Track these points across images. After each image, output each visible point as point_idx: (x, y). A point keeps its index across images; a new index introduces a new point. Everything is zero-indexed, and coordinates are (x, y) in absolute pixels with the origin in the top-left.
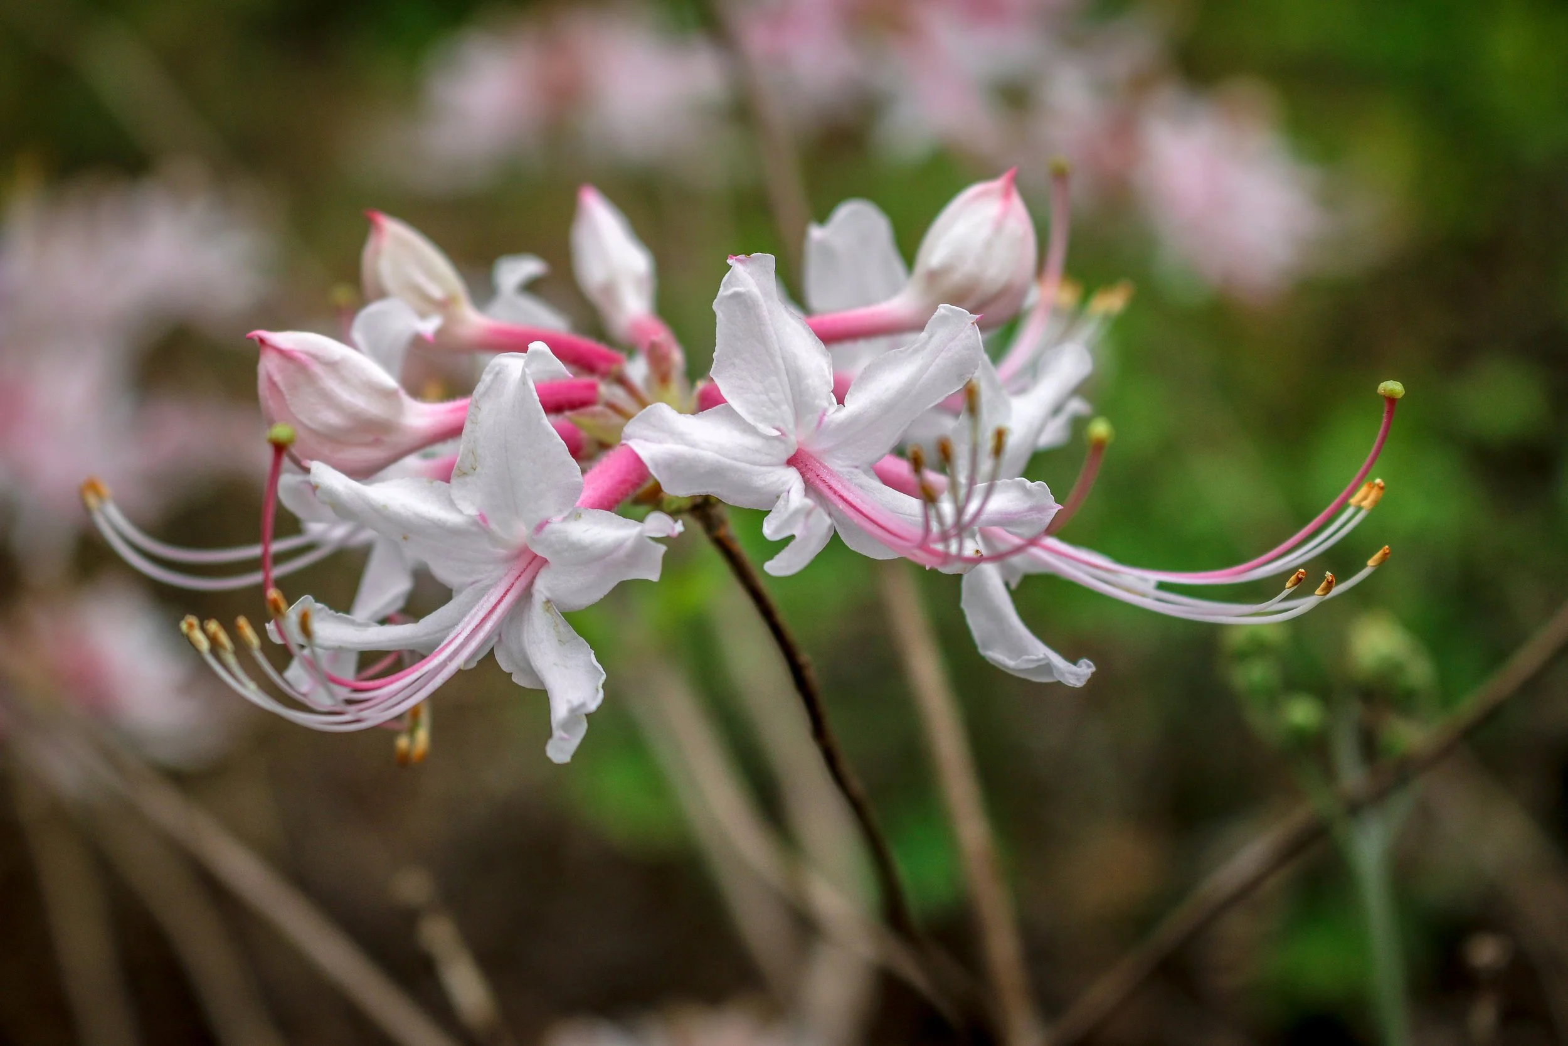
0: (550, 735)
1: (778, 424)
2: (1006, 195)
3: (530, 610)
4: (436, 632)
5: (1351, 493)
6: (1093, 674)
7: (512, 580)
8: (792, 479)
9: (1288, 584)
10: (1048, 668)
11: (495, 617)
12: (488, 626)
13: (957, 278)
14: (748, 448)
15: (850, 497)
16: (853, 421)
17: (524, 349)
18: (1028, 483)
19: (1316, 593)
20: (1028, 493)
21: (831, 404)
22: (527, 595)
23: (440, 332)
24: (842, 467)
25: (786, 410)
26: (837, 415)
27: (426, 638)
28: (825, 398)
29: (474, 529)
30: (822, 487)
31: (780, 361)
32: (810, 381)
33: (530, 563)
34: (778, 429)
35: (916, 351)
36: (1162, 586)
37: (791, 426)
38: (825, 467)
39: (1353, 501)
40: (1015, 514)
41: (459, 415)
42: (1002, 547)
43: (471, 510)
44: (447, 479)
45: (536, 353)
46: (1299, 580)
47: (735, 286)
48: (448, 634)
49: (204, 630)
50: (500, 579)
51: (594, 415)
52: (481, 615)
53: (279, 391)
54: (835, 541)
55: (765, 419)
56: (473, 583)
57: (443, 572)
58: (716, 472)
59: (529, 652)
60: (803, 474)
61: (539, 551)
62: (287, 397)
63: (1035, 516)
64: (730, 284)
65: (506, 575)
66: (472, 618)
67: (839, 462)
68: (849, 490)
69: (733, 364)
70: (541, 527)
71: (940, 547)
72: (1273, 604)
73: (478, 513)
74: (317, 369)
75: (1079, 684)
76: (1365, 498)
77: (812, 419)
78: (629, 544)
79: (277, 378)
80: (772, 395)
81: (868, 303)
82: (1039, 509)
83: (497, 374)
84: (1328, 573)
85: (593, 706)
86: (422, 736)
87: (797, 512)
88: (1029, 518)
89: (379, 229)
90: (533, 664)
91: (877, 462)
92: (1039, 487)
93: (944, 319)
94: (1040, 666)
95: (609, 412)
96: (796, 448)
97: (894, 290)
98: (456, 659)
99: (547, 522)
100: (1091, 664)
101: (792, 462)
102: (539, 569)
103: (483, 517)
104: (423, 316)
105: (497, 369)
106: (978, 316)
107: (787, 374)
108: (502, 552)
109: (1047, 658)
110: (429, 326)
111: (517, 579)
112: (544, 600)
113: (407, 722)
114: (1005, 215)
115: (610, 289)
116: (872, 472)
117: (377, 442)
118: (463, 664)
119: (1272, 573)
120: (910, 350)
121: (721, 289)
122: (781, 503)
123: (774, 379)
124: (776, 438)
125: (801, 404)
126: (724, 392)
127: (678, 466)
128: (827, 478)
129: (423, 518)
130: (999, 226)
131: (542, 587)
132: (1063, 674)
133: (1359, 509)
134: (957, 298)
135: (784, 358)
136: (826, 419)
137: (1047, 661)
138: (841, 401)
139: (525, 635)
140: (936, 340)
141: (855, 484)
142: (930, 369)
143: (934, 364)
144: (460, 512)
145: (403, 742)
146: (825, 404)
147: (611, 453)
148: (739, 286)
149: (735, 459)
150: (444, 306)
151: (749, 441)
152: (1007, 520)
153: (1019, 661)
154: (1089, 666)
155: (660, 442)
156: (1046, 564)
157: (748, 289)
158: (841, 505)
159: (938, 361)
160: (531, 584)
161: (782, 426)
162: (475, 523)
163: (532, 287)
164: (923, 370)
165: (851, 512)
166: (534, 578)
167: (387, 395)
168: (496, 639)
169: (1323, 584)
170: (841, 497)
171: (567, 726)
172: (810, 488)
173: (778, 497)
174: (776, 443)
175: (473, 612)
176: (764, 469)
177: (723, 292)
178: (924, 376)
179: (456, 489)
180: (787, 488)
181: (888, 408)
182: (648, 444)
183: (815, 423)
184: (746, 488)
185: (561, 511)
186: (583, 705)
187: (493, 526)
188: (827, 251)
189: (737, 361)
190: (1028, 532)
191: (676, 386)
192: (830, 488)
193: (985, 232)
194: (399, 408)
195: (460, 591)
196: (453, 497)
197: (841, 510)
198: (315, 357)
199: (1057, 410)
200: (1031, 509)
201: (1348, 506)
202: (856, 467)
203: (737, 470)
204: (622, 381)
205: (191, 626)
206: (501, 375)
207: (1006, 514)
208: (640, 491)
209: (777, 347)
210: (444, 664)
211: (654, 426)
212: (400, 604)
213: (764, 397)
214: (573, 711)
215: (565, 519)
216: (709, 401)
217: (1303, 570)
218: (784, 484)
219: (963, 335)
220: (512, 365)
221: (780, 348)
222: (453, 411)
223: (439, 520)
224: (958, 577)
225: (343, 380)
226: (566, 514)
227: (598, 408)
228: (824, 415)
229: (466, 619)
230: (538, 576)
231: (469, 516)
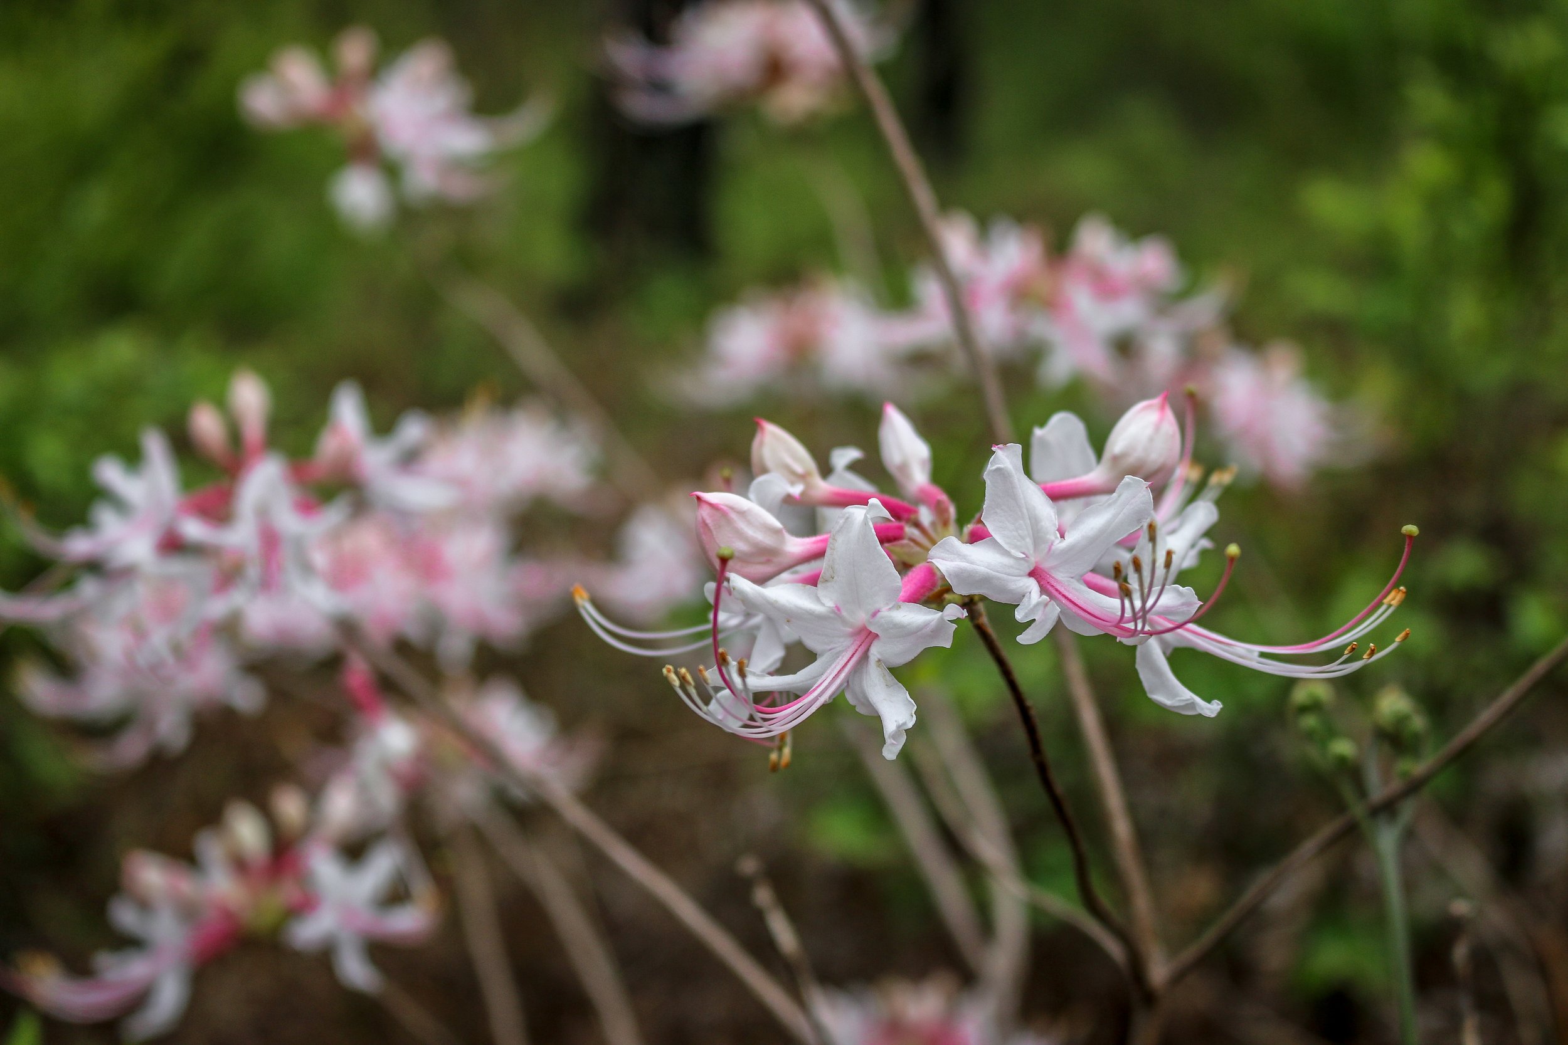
0: (884, 742)
1: (1023, 550)
2: (1162, 408)
3: (867, 667)
4: (807, 680)
5: (1385, 596)
6: (1221, 709)
7: (856, 647)
8: (1032, 585)
9: (1346, 652)
10: (1193, 705)
11: (847, 670)
12: (843, 675)
13: (1131, 460)
14: (1006, 565)
15: (1070, 596)
16: (1071, 548)
17: (866, 504)
18: (1181, 588)
19: (1364, 657)
20: (1180, 594)
21: (1057, 538)
22: (865, 657)
23: (803, 494)
24: (1062, 577)
25: (1029, 541)
26: (1060, 545)
27: (801, 684)
28: (1053, 536)
29: (832, 615)
30: (1051, 589)
31: (1025, 511)
32: (1043, 523)
33: (867, 637)
34: (1024, 553)
35: (1110, 505)
36: (1263, 655)
37: (1032, 552)
38: (1053, 577)
39: (1386, 601)
40: (1173, 607)
41: (821, 545)
42: (1160, 628)
43: (830, 604)
44: (815, 584)
45: (874, 505)
46: (1353, 649)
47: (998, 464)
48: (818, 680)
49: (677, 673)
50: (849, 647)
51: (902, 546)
52: (839, 668)
53: (709, 529)
54: (1059, 625)
55: (1016, 547)
56: (831, 649)
57: (811, 643)
58: (986, 580)
59: (867, 692)
60: (1039, 582)
61: (873, 629)
62: (714, 533)
63: (1185, 609)
64: (994, 462)
65: (853, 644)
66: (833, 670)
67: (1061, 574)
68: (1069, 591)
69: (996, 513)
70: (874, 614)
71: (1131, 626)
72: (1333, 666)
73: (834, 606)
74: (733, 516)
75: (1213, 716)
76: (1393, 599)
77: (1044, 547)
78: (933, 623)
79: (709, 521)
80: (1020, 532)
81: (1075, 476)
82: (1189, 604)
83: (848, 518)
84: (1371, 644)
85: (910, 725)
86: (787, 751)
87: (1038, 604)
88: (1181, 610)
89: (762, 429)
90: (870, 700)
91: (1085, 574)
92: (1188, 591)
93: (1128, 485)
94: (1187, 704)
95: (912, 544)
96: (1034, 565)
97: (1088, 470)
98: (823, 696)
99: (879, 611)
100: (1220, 703)
101: (1032, 574)
102: (873, 640)
103: (838, 609)
104: (792, 483)
105: (847, 515)
106: (1150, 483)
107: (1030, 519)
108: (850, 630)
109: (1192, 698)
110: (796, 490)
111: (859, 647)
112: (877, 660)
113: (777, 743)
114: (1161, 420)
115: (904, 467)
116: (1082, 581)
117: (768, 561)
118: (828, 698)
119: (1335, 646)
120: (1106, 504)
121: (989, 466)
122: (1025, 600)
123: (1021, 522)
124: (1022, 559)
125: (1038, 538)
126: (990, 530)
127: (964, 576)
128: (1055, 584)
129: (801, 608)
130: (1157, 427)
131: (875, 652)
132: (1202, 709)
133: (1390, 606)
134: (1134, 471)
135: (1027, 509)
136: (1053, 548)
137: (1192, 701)
138: (1062, 536)
139: (865, 682)
140: (1123, 497)
141: (1073, 588)
142: (1120, 515)
143: (1122, 513)
144: (823, 605)
145: (774, 756)
146: (1053, 538)
147: (914, 569)
148: (1000, 464)
149: (998, 572)
150: (803, 477)
151: (1006, 560)
152: (1166, 613)
153: (1174, 701)
154: (1218, 704)
155: (952, 561)
156: (1189, 640)
157: (1005, 466)
158: (1064, 601)
159: (1125, 511)
160: (868, 650)
161: (1026, 552)
162: (833, 612)
163: (854, 467)
164: (1115, 516)
165: (1071, 605)
166: (870, 646)
167: (776, 532)
168: (845, 684)
169: (1368, 652)
170: (1064, 596)
171: (895, 736)
172: (1043, 590)
173: (1024, 596)
174: (1022, 562)
175: (833, 666)
176: (1015, 578)
177: (991, 467)
178: (1117, 520)
179: (820, 590)
180: (1029, 590)
181: (1092, 541)
182: (944, 562)
183: (1046, 550)
184: (1004, 590)
185: (887, 604)
186: (905, 724)
187: (844, 614)
188: (1043, 442)
189: (998, 511)
190: (1180, 619)
191: (952, 527)
192: (1057, 590)
193: (1149, 431)
194: (782, 541)
195: (822, 655)
196: (819, 595)
197: (1064, 604)
198: (732, 508)
199: (1193, 546)
200: (1183, 604)
201: (1383, 604)
202: (1072, 578)
203: (999, 579)
204: (917, 525)
205: (669, 671)
206: (849, 520)
207: (1167, 607)
208: (930, 594)
209: (1023, 501)
210: (816, 699)
211: (948, 551)
212: (778, 665)
213: (1015, 533)
214: (899, 727)
215: (890, 609)
216: (977, 537)
217: (1355, 643)
218: (1027, 587)
219: (1140, 495)
220: (857, 513)
221: (1025, 503)
222: (815, 543)
223: (810, 610)
224: (1134, 647)
225: (749, 523)
226: (890, 606)
227: (905, 541)
228: (1052, 544)
229: (828, 671)
230: (872, 645)
231: (829, 607)
